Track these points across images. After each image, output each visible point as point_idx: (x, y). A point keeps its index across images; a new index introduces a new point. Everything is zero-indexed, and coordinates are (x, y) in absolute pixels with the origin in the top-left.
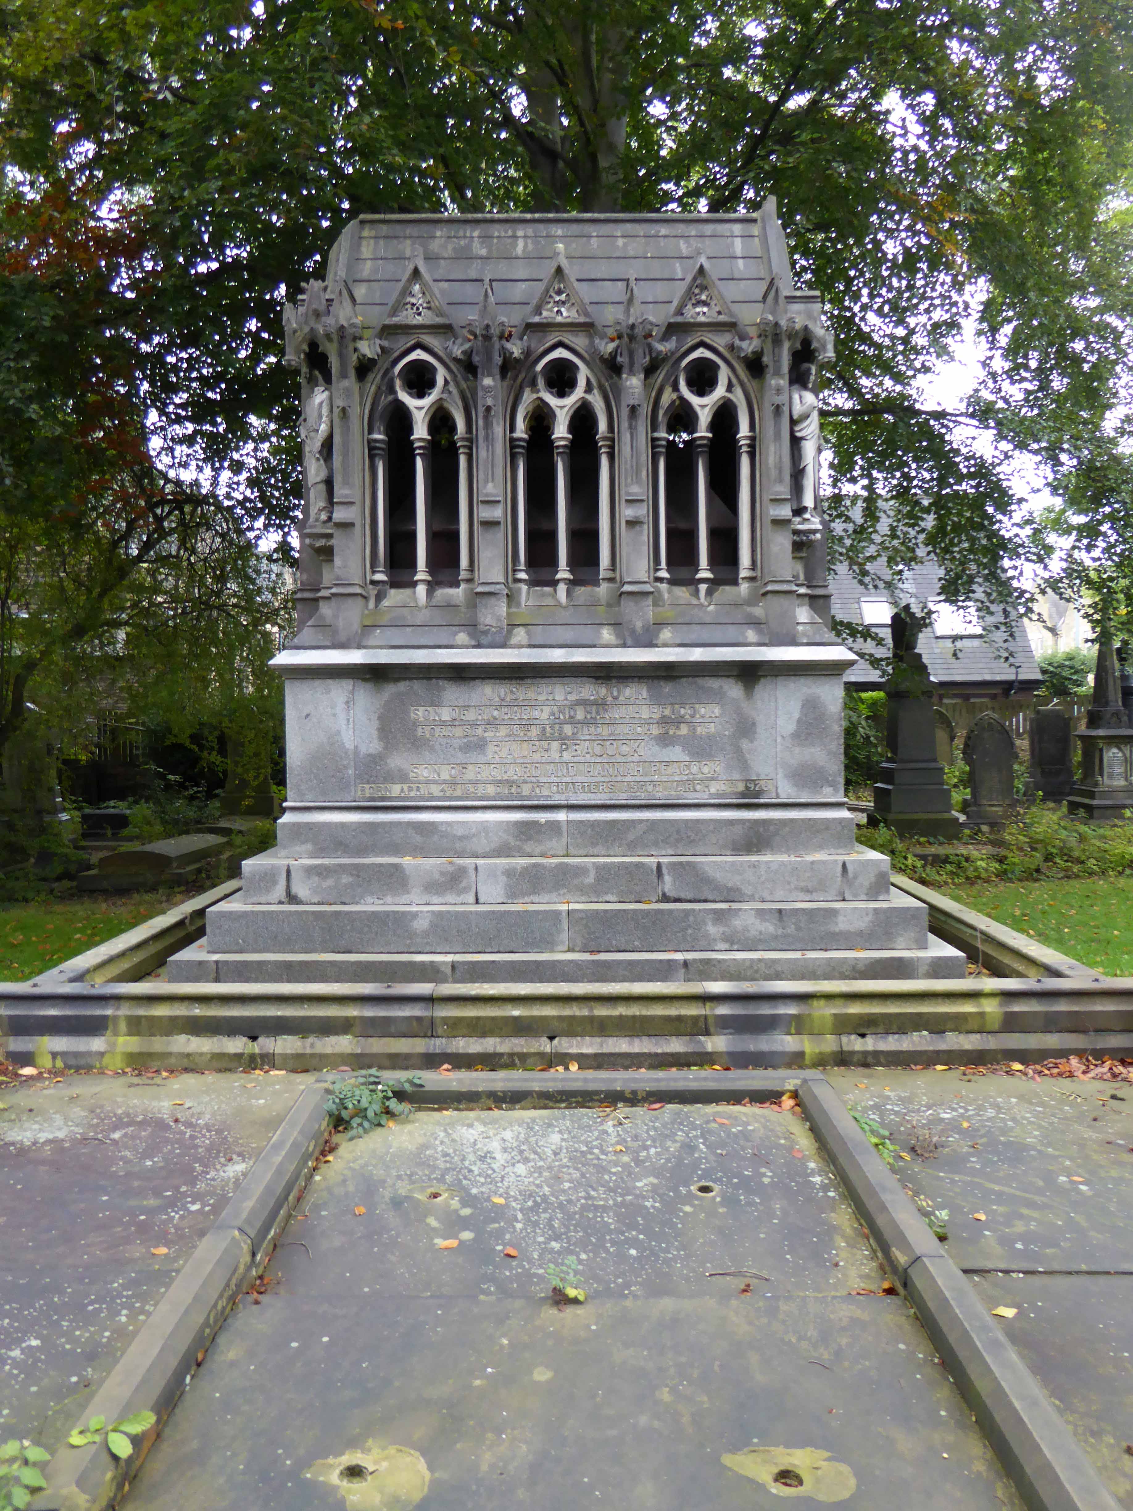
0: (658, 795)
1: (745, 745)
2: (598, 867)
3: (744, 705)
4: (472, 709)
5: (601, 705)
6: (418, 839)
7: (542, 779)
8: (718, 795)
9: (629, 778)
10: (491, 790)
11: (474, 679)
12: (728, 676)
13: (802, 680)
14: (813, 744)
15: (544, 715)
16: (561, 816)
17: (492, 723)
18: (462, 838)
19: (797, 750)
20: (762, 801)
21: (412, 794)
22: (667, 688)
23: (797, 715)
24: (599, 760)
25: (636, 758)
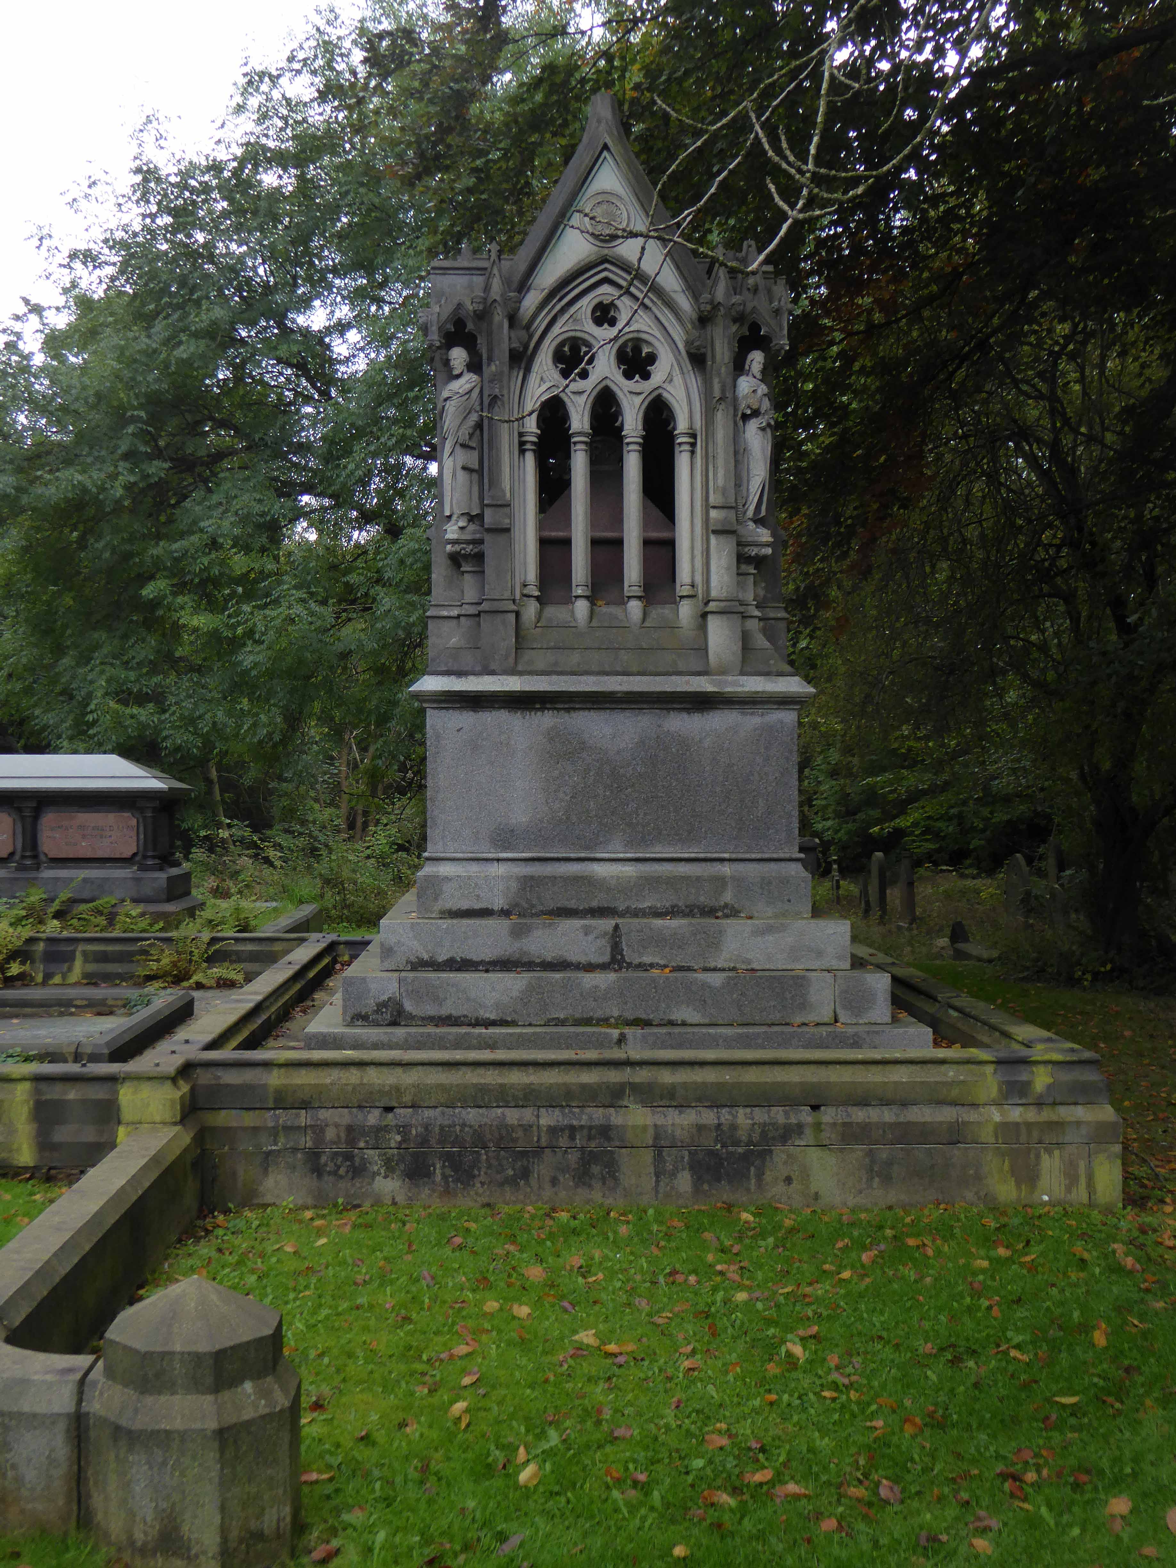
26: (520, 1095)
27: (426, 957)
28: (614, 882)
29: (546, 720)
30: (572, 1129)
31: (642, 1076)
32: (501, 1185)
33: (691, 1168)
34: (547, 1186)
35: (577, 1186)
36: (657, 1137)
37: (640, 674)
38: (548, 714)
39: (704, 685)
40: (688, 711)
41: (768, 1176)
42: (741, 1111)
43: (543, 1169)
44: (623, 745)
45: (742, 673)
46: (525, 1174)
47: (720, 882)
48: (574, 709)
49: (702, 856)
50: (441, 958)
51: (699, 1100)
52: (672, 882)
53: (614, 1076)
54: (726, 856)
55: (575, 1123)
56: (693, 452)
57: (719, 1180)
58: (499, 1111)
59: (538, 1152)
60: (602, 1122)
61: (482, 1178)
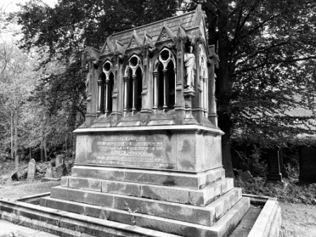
0: (147, 166)
1: (169, 153)
2: (127, 185)
3: (168, 142)
4: (109, 142)
5: (134, 141)
7: (122, 160)
8: (162, 168)
9: (140, 161)
10: (112, 162)
11: (109, 135)
12: (164, 134)
13: (184, 135)
14: (187, 154)
15: (123, 144)
16: (124, 170)
17: (112, 146)
19: (182, 155)
20: (173, 170)
21: (97, 163)
22: (149, 137)
23: (182, 145)
29: (205, 137)
40: (215, 136)
48: (208, 135)
52: (217, 173)
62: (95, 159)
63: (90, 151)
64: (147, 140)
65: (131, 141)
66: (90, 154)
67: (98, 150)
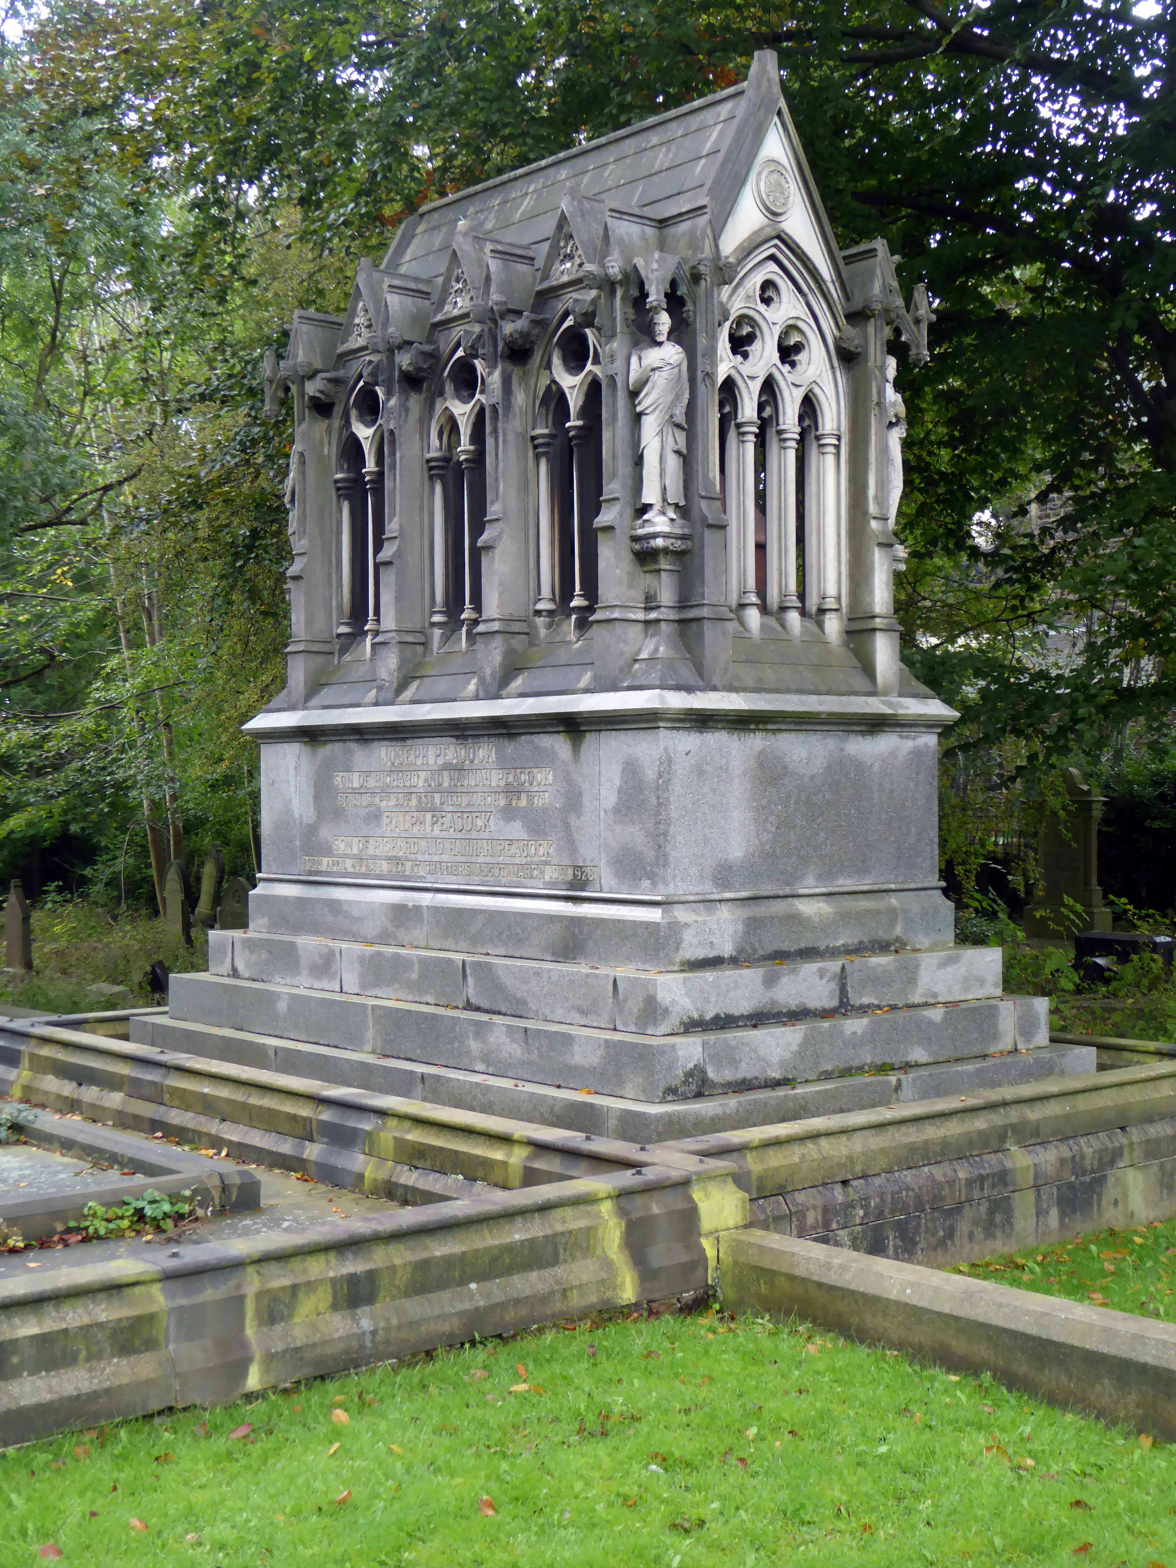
0: (504, 880)
1: (573, 821)
2: (423, 961)
3: (572, 768)
4: (373, 775)
5: (458, 769)
6: (330, 918)
7: (420, 857)
8: (552, 885)
9: (481, 860)
10: (384, 867)
11: (373, 740)
12: (558, 732)
13: (622, 735)
14: (632, 822)
15: (420, 781)
16: (426, 899)
17: (385, 792)
18: (359, 919)
19: (618, 828)
20: (584, 894)
21: (335, 869)
22: (510, 747)
23: (617, 782)
24: (459, 836)
25: (485, 835)
26: (938, 1149)
27: (696, 1016)
28: (817, 919)
29: (757, 742)
30: (982, 1179)
31: (1013, 1115)
32: (935, 1249)
33: (1059, 1204)
34: (966, 1241)
35: (986, 1238)
36: (1036, 1178)
37: (829, 693)
38: (759, 735)
39: (875, 706)
40: (863, 733)
41: (1104, 1203)
42: (1082, 1141)
43: (963, 1226)
44: (815, 771)
45: (901, 695)
46: (951, 1233)
47: (892, 913)
48: (779, 730)
49: (875, 887)
50: (709, 1016)
51: (1054, 1134)
52: (860, 917)
53: (997, 1119)
54: (893, 886)
55: (983, 1172)
56: (838, 455)
57: (1074, 1212)
58: (926, 1169)
59: (958, 1209)
60: (997, 1169)
61: (922, 1244)
62: (327, 851)
63: (309, 816)
64: (503, 764)
65: (447, 767)
66: (312, 830)
67: (338, 814)
